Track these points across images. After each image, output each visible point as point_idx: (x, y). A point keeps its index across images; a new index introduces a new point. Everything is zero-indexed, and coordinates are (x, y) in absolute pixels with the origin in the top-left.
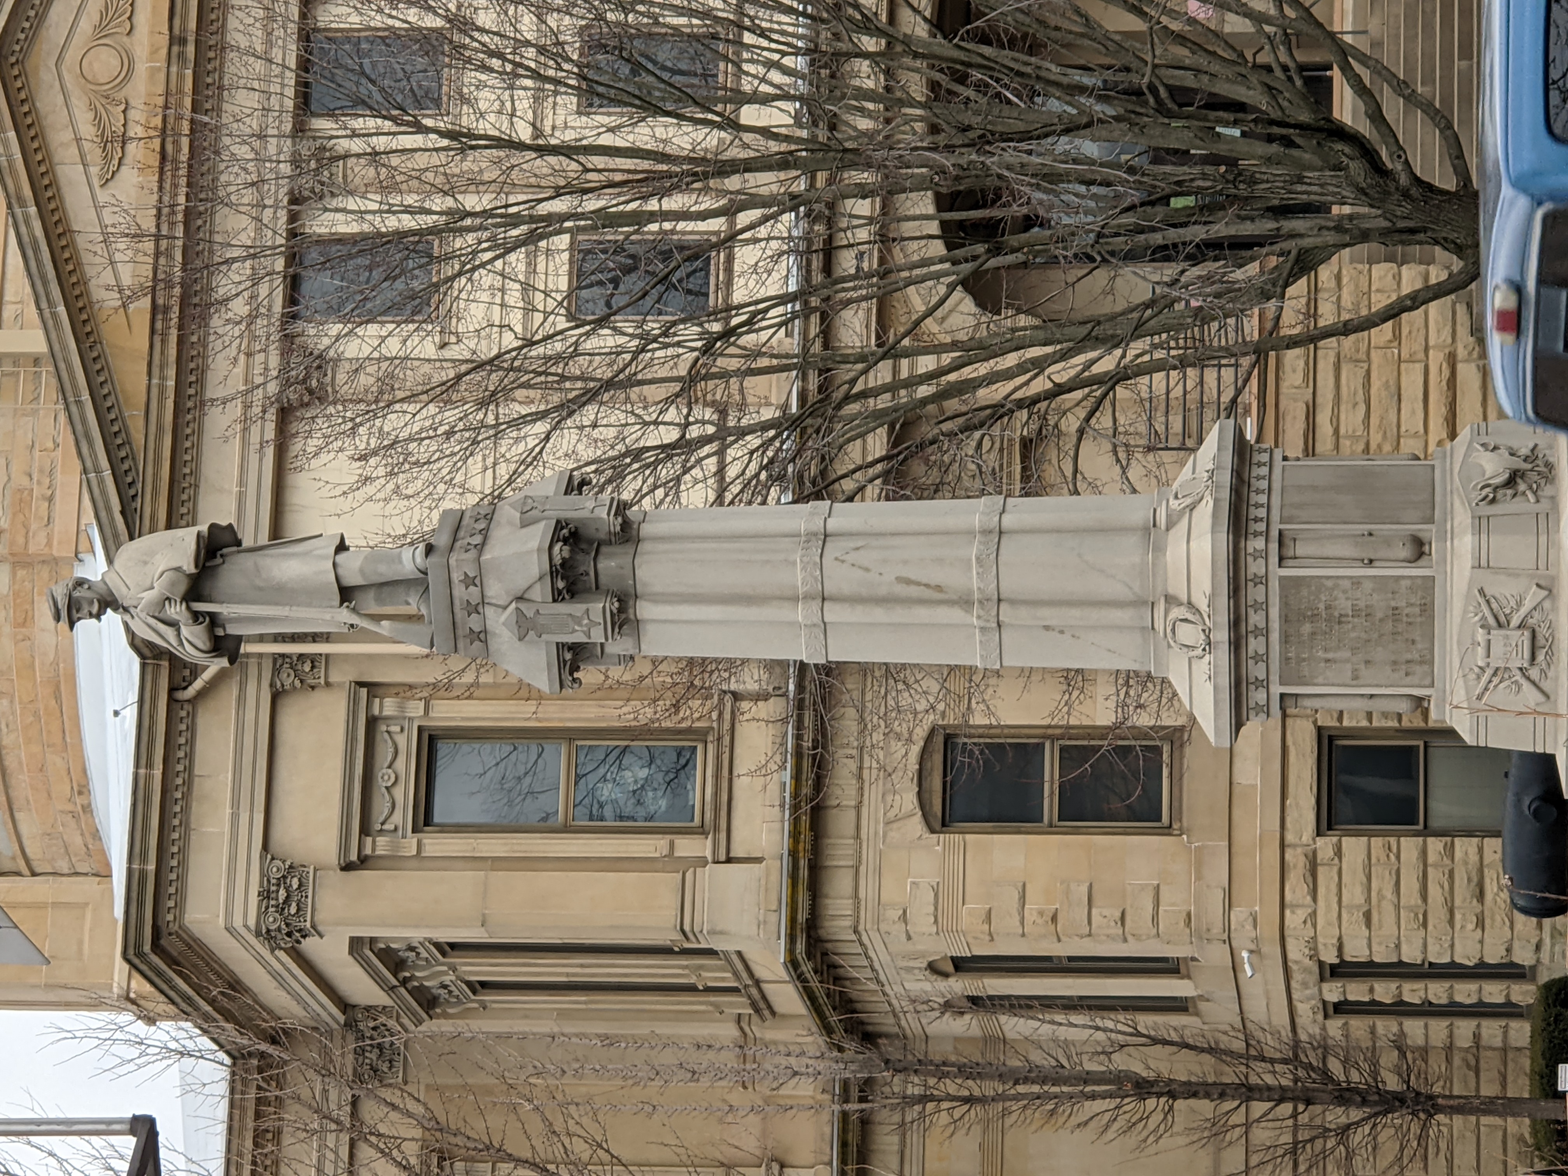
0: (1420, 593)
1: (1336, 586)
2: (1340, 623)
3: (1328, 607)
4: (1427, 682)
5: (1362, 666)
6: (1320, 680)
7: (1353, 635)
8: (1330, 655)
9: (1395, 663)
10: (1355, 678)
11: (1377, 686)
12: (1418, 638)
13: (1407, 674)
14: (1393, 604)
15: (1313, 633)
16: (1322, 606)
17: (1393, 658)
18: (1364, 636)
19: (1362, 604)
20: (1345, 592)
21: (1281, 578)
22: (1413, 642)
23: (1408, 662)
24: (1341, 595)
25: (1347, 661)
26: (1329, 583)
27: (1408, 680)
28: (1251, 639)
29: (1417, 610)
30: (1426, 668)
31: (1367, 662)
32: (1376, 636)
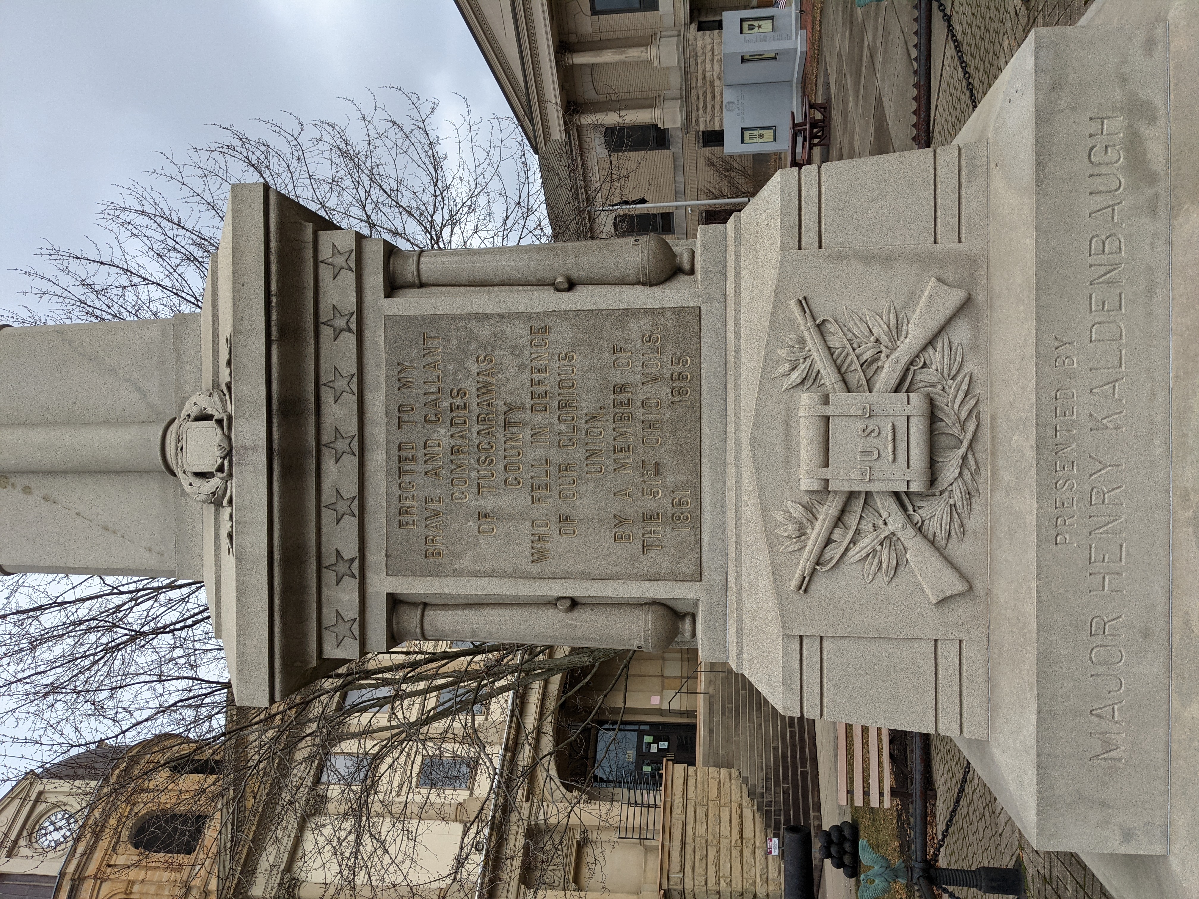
0: (669, 350)
1: (500, 336)
2: (506, 424)
3: (484, 389)
4: (687, 566)
5: (554, 529)
6: (467, 562)
7: (534, 453)
8: (487, 503)
9: (619, 521)
10: (539, 557)
11: (585, 577)
12: (667, 460)
13: (645, 548)
14: (615, 376)
15: (454, 451)
16: (470, 386)
17: (616, 507)
18: (556, 455)
19: (551, 380)
20: (517, 352)
21: (391, 321)
22: (658, 468)
23: (648, 517)
24: (508, 360)
25: (523, 516)
26: (485, 331)
27: (647, 563)
28: (329, 464)
29: (664, 392)
30: (685, 532)
31: (563, 519)
32: (580, 454)
